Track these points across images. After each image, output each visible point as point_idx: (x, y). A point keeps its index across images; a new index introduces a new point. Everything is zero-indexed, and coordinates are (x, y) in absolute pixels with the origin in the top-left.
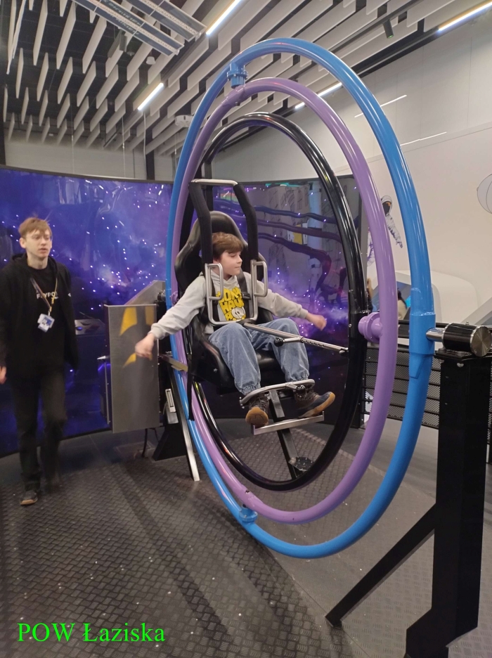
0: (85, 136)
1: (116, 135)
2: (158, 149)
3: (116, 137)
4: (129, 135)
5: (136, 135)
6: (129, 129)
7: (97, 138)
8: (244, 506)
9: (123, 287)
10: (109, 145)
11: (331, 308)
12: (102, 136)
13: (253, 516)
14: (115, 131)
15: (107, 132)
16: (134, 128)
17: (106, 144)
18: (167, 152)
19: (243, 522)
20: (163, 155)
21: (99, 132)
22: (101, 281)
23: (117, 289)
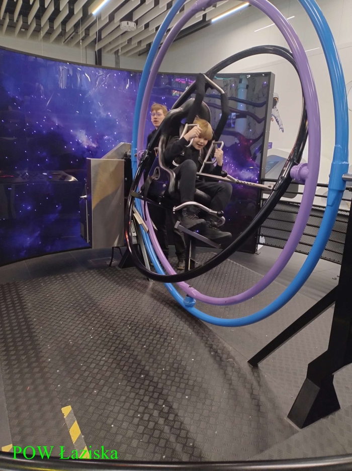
0: (49, 33)
1: (74, 33)
2: (105, 47)
3: (74, 35)
4: (84, 34)
5: (89, 35)
6: (84, 29)
7: (59, 35)
8: (188, 296)
9: (94, 147)
10: (68, 42)
11: (241, 170)
12: (62, 34)
13: (193, 302)
14: (73, 31)
15: (67, 31)
16: (88, 30)
17: (65, 40)
18: (111, 50)
19: (186, 306)
20: (108, 52)
21: (61, 30)
22: (78, 142)
23: (89, 149)
